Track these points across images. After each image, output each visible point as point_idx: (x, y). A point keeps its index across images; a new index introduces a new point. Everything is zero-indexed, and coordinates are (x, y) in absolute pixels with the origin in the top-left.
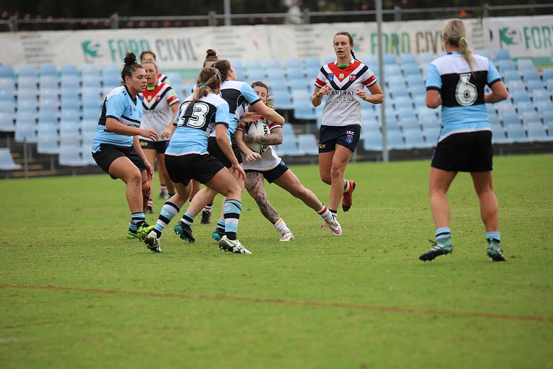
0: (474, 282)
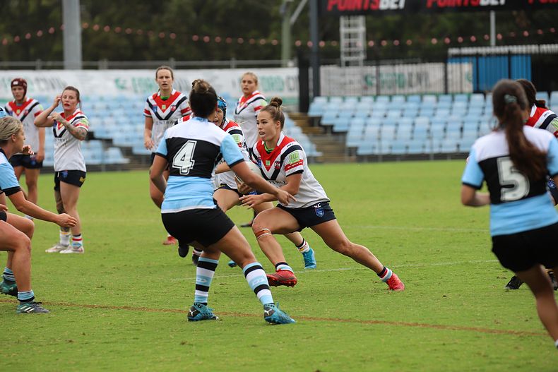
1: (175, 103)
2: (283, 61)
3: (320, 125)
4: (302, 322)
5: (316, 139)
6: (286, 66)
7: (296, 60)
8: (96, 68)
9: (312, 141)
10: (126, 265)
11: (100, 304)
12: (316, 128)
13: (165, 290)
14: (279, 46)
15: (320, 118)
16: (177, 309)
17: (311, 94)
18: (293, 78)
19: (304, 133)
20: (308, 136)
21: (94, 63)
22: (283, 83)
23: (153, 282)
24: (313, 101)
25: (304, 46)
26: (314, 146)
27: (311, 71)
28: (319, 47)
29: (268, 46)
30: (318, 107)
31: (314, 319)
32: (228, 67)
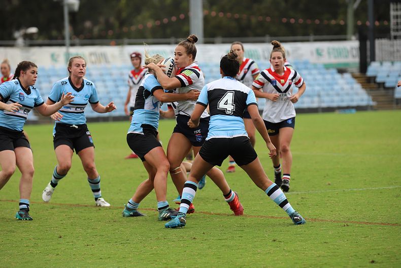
0: (120, 190)
1: (246, 66)
2: (348, 36)
3: (375, 82)
4: (361, 226)
5: (372, 92)
6: (350, 40)
7: (357, 35)
8: (213, 43)
9: (369, 94)
10: (233, 184)
11: (215, 212)
12: (372, 85)
13: (262, 202)
14: (346, 25)
15: (375, 78)
16: (270, 216)
17: (368, 60)
18: (355, 48)
19: (363, 88)
20: (366, 90)
21: (211, 39)
22: (348, 52)
23: (253, 196)
24: (369, 64)
25: (364, 25)
26: (371, 98)
27: (368, 43)
28: (374, 25)
29: (338, 25)
30: (374, 69)
31: (370, 223)
32: (308, 41)
